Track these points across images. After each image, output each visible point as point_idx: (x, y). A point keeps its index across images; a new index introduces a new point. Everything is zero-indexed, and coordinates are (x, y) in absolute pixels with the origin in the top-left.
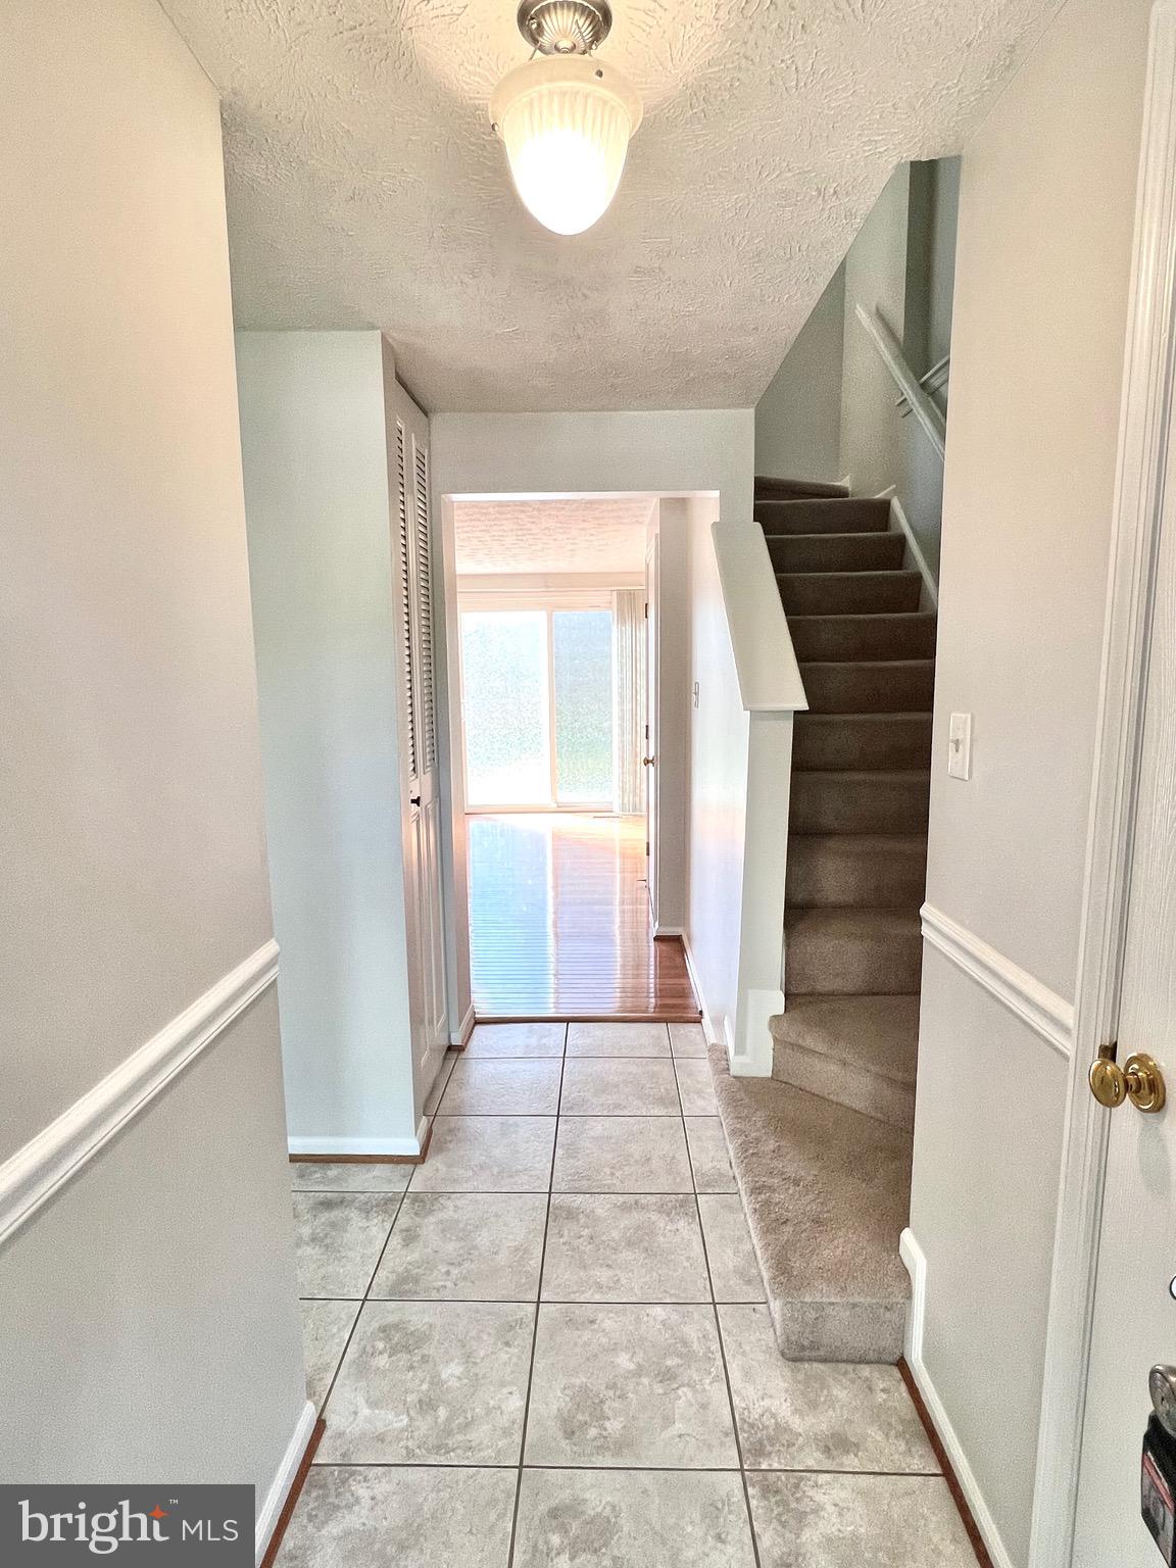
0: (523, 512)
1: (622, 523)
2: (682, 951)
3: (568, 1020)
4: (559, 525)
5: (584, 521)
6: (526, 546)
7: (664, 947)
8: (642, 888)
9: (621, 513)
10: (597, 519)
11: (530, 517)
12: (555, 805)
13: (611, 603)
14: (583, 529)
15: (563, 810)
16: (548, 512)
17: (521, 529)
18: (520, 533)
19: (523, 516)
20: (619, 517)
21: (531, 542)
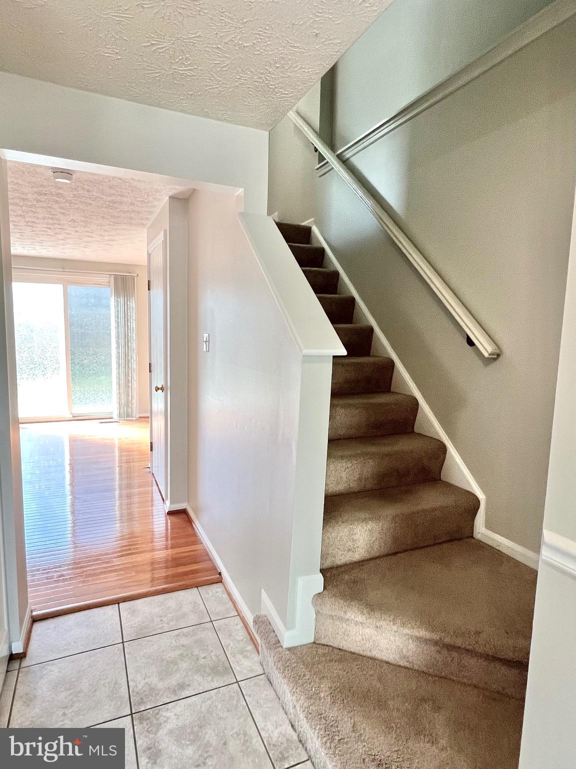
0: (57, 202)
1: (131, 224)
2: (190, 521)
3: (117, 602)
4: (83, 219)
5: (103, 218)
6: (53, 234)
7: (175, 519)
8: (147, 473)
9: (133, 215)
10: (113, 217)
11: (62, 208)
12: (71, 416)
13: (109, 282)
14: (101, 225)
15: (77, 418)
16: (76, 206)
17: (52, 219)
18: (50, 221)
19: (56, 206)
20: (131, 218)
21: (57, 231)
